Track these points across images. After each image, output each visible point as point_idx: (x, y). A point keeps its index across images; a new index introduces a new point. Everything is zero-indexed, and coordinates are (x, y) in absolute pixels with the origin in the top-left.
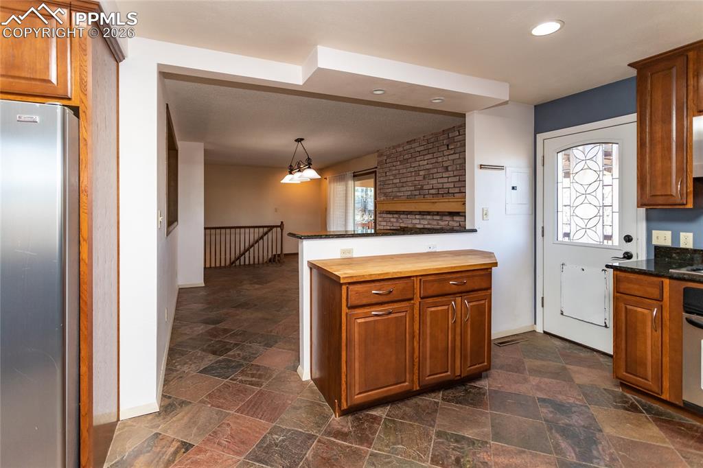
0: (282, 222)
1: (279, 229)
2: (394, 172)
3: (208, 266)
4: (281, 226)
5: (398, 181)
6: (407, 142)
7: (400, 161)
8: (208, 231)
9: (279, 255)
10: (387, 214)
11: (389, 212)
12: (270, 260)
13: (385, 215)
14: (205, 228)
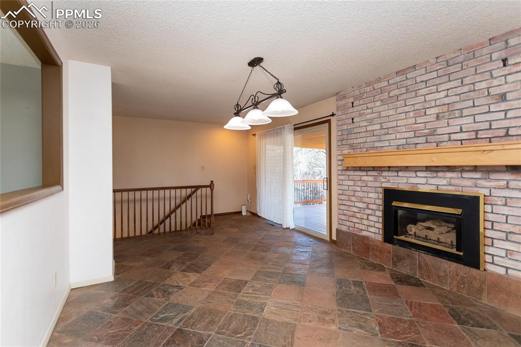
0: (212, 182)
1: (208, 189)
2: (368, 116)
3: (119, 236)
4: (211, 186)
5: (378, 127)
6: (397, 73)
7: (382, 101)
8: (118, 195)
9: (209, 216)
10: (354, 170)
11: (360, 169)
12: (194, 225)
13: (352, 173)
14: (114, 191)
